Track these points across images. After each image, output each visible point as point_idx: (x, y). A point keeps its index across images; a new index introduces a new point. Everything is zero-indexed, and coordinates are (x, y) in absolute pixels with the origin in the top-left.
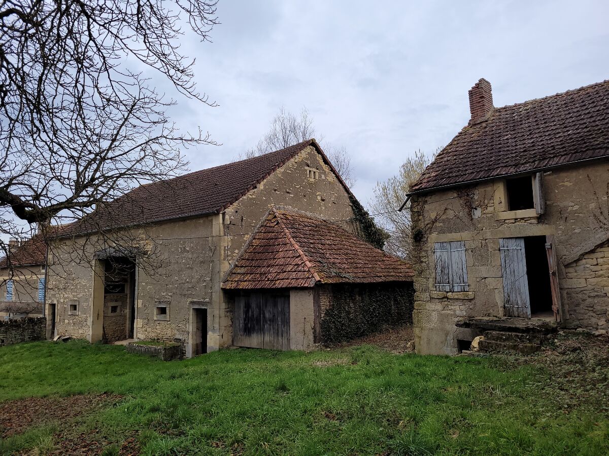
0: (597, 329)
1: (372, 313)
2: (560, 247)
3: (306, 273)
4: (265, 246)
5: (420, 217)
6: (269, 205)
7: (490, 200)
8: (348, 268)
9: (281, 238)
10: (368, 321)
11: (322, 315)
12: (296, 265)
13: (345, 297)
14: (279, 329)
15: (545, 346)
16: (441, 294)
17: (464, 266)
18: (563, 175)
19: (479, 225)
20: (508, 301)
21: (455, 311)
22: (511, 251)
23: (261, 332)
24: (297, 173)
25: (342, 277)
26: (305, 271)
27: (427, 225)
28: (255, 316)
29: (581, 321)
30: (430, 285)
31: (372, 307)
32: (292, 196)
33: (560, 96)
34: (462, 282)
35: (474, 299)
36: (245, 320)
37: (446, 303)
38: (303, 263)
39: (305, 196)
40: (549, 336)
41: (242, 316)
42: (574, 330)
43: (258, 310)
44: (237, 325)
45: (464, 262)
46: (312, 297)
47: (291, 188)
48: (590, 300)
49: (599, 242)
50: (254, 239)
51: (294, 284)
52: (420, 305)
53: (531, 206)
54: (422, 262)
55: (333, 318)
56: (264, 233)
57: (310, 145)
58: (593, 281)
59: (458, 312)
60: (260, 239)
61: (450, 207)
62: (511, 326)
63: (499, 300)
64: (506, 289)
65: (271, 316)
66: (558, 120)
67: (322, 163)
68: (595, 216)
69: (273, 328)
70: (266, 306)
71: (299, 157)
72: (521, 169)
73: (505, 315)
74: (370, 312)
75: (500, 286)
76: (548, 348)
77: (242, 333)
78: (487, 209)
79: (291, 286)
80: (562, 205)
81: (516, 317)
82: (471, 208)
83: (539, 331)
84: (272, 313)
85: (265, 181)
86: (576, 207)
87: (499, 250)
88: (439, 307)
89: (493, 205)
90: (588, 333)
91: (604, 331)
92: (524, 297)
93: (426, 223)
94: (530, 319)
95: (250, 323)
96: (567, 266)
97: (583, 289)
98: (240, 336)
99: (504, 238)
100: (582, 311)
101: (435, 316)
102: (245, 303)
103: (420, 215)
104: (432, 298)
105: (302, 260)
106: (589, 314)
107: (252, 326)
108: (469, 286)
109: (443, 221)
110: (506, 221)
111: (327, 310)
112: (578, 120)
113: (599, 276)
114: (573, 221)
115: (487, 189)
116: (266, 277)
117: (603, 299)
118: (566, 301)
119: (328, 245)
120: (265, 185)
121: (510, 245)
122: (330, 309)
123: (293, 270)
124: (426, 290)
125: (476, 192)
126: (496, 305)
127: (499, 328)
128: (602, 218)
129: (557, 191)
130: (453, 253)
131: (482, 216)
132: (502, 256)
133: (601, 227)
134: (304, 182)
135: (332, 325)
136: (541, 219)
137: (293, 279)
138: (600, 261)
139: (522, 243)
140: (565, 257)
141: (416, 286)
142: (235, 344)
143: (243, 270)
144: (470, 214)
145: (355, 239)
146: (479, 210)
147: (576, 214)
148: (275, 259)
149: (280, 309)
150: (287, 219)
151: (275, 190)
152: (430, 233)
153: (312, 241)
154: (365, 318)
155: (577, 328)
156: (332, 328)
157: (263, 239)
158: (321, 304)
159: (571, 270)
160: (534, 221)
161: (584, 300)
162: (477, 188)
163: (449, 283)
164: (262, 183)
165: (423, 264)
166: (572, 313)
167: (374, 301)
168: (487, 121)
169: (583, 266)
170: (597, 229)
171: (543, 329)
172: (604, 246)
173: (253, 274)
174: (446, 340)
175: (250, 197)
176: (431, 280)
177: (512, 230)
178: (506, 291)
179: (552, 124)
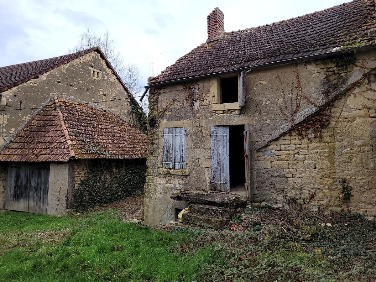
0: (276, 203)
1: (127, 182)
2: (254, 135)
3: (65, 149)
4: (40, 126)
5: (156, 106)
6: (51, 94)
7: (207, 94)
8: (110, 147)
9: (55, 120)
10: (122, 188)
11: (76, 185)
12: (59, 143)
13: (101, 170)
14: (41, 196)
15: (233, 220)
16: (165, 171)
17: (184, 148)
18: (261, 74)
19: (197, 115)
20: (214, 178)
21: (175, 185)
22: (219, 136)
23: (27, 198)
24: (82, 71)
25: (99, 154)
26: (65, 148)
27: (160, 113)
28: (23, 184)
29: (265, 196)
30: (159, 163)
31: (127, 177)
32: (75, 88)
33: (269, 26)
34: (182, 161)
35: (189, 175)
36: (15, 188)
37: (169, 178)
38: (65, 141)
39: (88, 90)
40: (238, 210)
41: (13, 184)
42: (259, 204)
43: (26, 180)
44: (9, 192)
45: (184, 145)
46: (67, 170)
47: (75, 83)
48: (273, 179)
49: (283, 131)
50: (33, 120)
51: (53, 158)
52: (150, 179)
53: (236, 100)
54: (154, 143)
55: (87, 187)
56: (43, 115)
57: (94, 51)
58: (276, 163)
59: (177, 186)
60: (38, 120)
61: (177, 99)
62: (211, 200)
63: (207, 177)
64: (213, 167)
65: (36, 185)
66: (265, 40)
67: (106, 67)
68: (281, 110)
69: (37, 196)
70: (32, 177)
71: (84, 59)
72: (230, 68)
73: (211, 190)
74: (125, 181)
75: (209, 165)
76: (235, 222)
77: (12, 199)
78: (204, 101)
79: (50, 160)
80: (258, 100)
81: (218, 191)
82: (192, 100)
83: (231, 206)
84: (36, 182)
85: (48, 73)
86: (269, 102)
87: (210, 136)
88: (164, 181)
89: (208, 98)
90: (269, 207)
91: (281, 205)
92: (225, 175)
93: (159, 111)
94: (229, 193)
95: (18, 190)
96: (258, 151)
97: (268, 170)
98: (10, 201)
99: (214, 126)
100: (266, 188)
101: (160, 189)
102: (16, 173)
103: (155, 105)
104: (159, 174)
105: (66, 139)
106: (271, 191)
107: (21, 193)
108: (186, 164)
109: (172, 110)
110: (217, 112)
111: (81, 181)
112: (278, 39)
113: (281, 160)
114: (265, 113)
115: (205, 85)
116: (32, 152)
117: (282, 178)
118: (255, 180)
119: (100, 128)
120: (48, 77)
121: (219, 132)
122: (85, 180)
123: (55, 147)
124: (155, 166)
125: (197, 87)
126: (205, 181)
127: (202, 202)
128: (286, 112)
129: (255, 88)
130: (177, 137)
131: (200, 107)
132: (212, 141)
133: (285, 119)
134: (88, 79)
135: (86, 194)
136: (243, 110)
137: (54, 154)
138: (283, 147)
139: (227, 131)
140: (257, 143)
141: (149, 163)
142: (6, 208)
143: (16, 145)
144: (191, 105)
145: (128, 126)
146: (198, 101)
147: (268, 108)
148: (45, 137)
149: (43, 179)
150: (66, 106)
151: (59, 82)
152: (162, 120)
153: (84, 125)
154: (120, 186)
155: (262, 202)
156: (85, 196)
157: (40, 121)
158: (75, 176)
159: (261, 154)
160: (237, 113)
161: (268, 179)
162: (198, 84)
163: (172, 162)
164: (45, 75)
165: (155, 145)
166: (259, 189)
167: (130, 173)
168: (218, 40)
169: (270, 151)
170: (282, 120)
171: (234, 204)
172: (287, 135)
173: (23, 149)
174: (167, 208)
175: (32, 84)
176: (159, 158)
177: (221, 119)
178: (213, 170)
179: (260, 42)
